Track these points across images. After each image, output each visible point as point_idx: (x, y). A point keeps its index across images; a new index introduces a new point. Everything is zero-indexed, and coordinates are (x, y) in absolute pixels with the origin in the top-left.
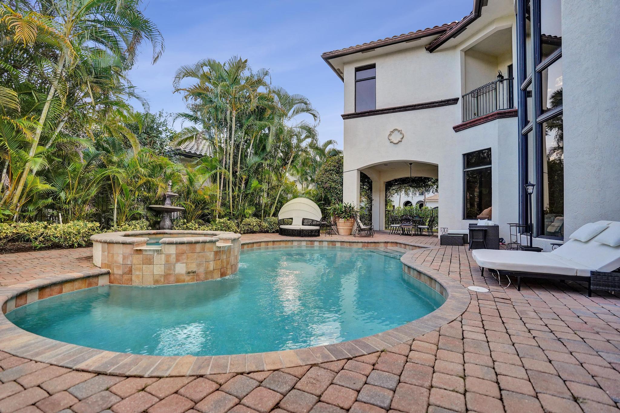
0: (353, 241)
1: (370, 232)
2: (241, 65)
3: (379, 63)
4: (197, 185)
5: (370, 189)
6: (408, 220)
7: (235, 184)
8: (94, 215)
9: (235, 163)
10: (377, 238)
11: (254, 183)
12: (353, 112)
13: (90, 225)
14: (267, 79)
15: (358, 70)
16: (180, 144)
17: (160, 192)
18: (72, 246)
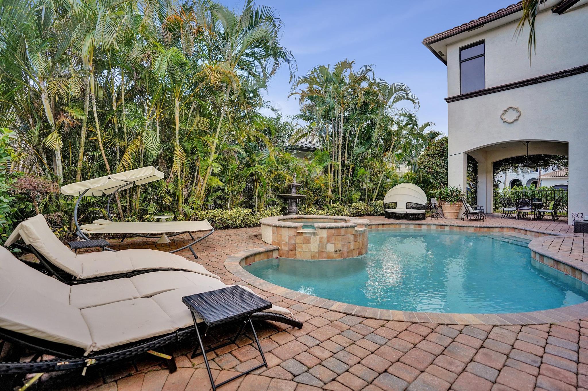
0: (464, 225)
1: (481, 216)
2: (346, 65)
3: (487, 38)
4: (313, 175)
5: (475, 171)
6: (526, 204)
7: (343, 173)
8: (245, 203)
9: (343, 153)
10: (489, 222)
11: (361, 171)
12: (459, 94)
13: (246, 211)
14: (370, 75)
15: (461, 49)
16: (297, 140)
17: (287, 183)
18: (236, 227)
